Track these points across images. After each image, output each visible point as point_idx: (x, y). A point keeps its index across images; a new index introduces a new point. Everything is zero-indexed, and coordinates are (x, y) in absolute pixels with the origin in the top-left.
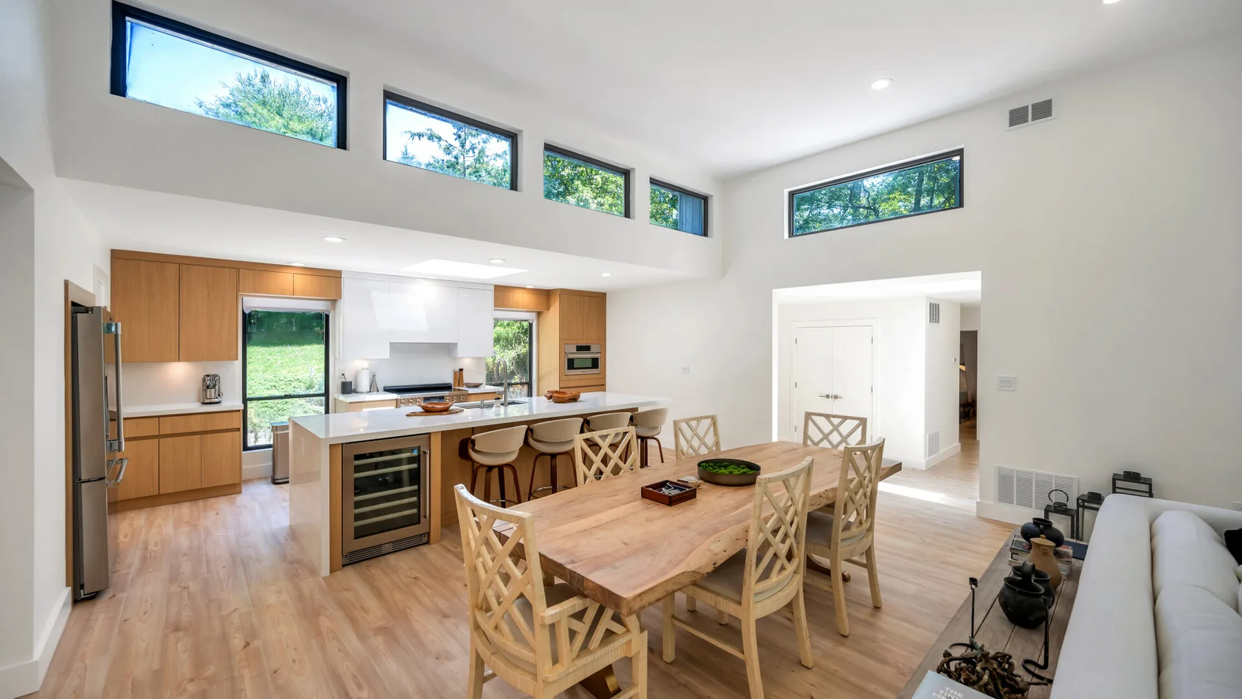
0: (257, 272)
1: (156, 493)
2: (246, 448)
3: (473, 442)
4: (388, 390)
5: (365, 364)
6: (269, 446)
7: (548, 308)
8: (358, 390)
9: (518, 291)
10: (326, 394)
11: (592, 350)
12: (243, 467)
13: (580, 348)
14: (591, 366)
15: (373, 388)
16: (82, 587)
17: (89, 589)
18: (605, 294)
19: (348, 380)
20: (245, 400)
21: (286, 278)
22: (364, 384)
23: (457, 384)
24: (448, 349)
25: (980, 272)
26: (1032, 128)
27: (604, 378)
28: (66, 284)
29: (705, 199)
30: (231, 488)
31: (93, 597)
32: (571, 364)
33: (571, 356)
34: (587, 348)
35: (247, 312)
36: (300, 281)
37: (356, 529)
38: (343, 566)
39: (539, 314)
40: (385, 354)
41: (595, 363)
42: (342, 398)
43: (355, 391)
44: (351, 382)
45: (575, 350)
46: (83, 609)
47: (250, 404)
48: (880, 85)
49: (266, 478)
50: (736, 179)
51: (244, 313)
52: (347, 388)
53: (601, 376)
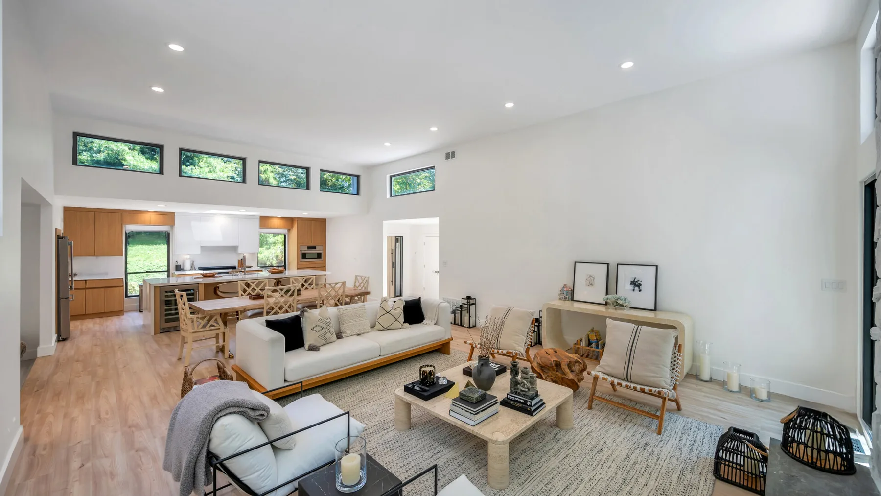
0: (132, 215)
1: (84, 313)
2: (127, 296)
3: (219, 288)
4: (200, 269)
5: (188, 256)
6: (138, 296)
7: (293, 227)
8: (184, 269)
9: (274, 219)
10: (168, 271)
11: (318, 248)
12: (125, 305)
13: (309, 248)
14: (316, 257)
15: (193, 268)
16: (61, 336)
17: (63, 337)
18: (326, 219)
19: (179, 264)
20: (126, 274)
21: (147, 217)
22: (188, 266)
23: (240, 266)
24: (234, 248)
25: (438, 218)
26: (451, 160)
27: (325, 263)
28: (56, 229)
29: (358, 177)
30: (119, 313)
31: (65, 340)
32: (304, 256)
33: (303, 252)
34: (314, 248)
35: (127, 232)
36: (153, 217)
37: (166, 319)
38: (160, 333)
39: (289, 230)
40: (198, 251)
41: (319, 256)
42: (177, 273)
43: (183, 270)
44: (180, 265)
45: (306, 249)
46: (61, 343)
47: (129, 276)
48: (387, 144)
49: (137, 310)
50: (371, 168)
51: (126, 233)
52: (178, 268)
53: (323, 262)
